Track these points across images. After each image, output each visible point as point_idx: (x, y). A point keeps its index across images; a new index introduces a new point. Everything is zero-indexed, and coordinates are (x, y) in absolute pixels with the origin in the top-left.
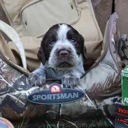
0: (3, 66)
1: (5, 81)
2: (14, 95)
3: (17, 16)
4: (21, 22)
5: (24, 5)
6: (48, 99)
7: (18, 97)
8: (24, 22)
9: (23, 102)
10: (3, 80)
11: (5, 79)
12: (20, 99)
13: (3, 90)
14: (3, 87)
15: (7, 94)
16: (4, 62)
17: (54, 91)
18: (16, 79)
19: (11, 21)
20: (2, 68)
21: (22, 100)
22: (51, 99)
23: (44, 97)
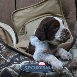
0: (3, 48)
1: (5, 58)
2: (11, 68)
3: (21, 29)
4: (23, 33)
5: (26, 22)
6: (36, 69)
7: (13, 69)
8: (26, 32)
9: (17, 72)
10: (3, 58)
11: (4, 57)
12: (15, 70)
13: (2, 65)
14: (3, 63)
15: (6, 68)
16: (4, 46)
17: (41, 65)
18: (12, 56)
19: (18, 32)
20: (2, 50)
21: (16, 71)
22: (38, 69)
23: (33, 68)
